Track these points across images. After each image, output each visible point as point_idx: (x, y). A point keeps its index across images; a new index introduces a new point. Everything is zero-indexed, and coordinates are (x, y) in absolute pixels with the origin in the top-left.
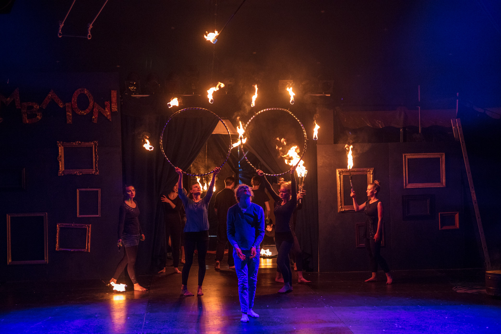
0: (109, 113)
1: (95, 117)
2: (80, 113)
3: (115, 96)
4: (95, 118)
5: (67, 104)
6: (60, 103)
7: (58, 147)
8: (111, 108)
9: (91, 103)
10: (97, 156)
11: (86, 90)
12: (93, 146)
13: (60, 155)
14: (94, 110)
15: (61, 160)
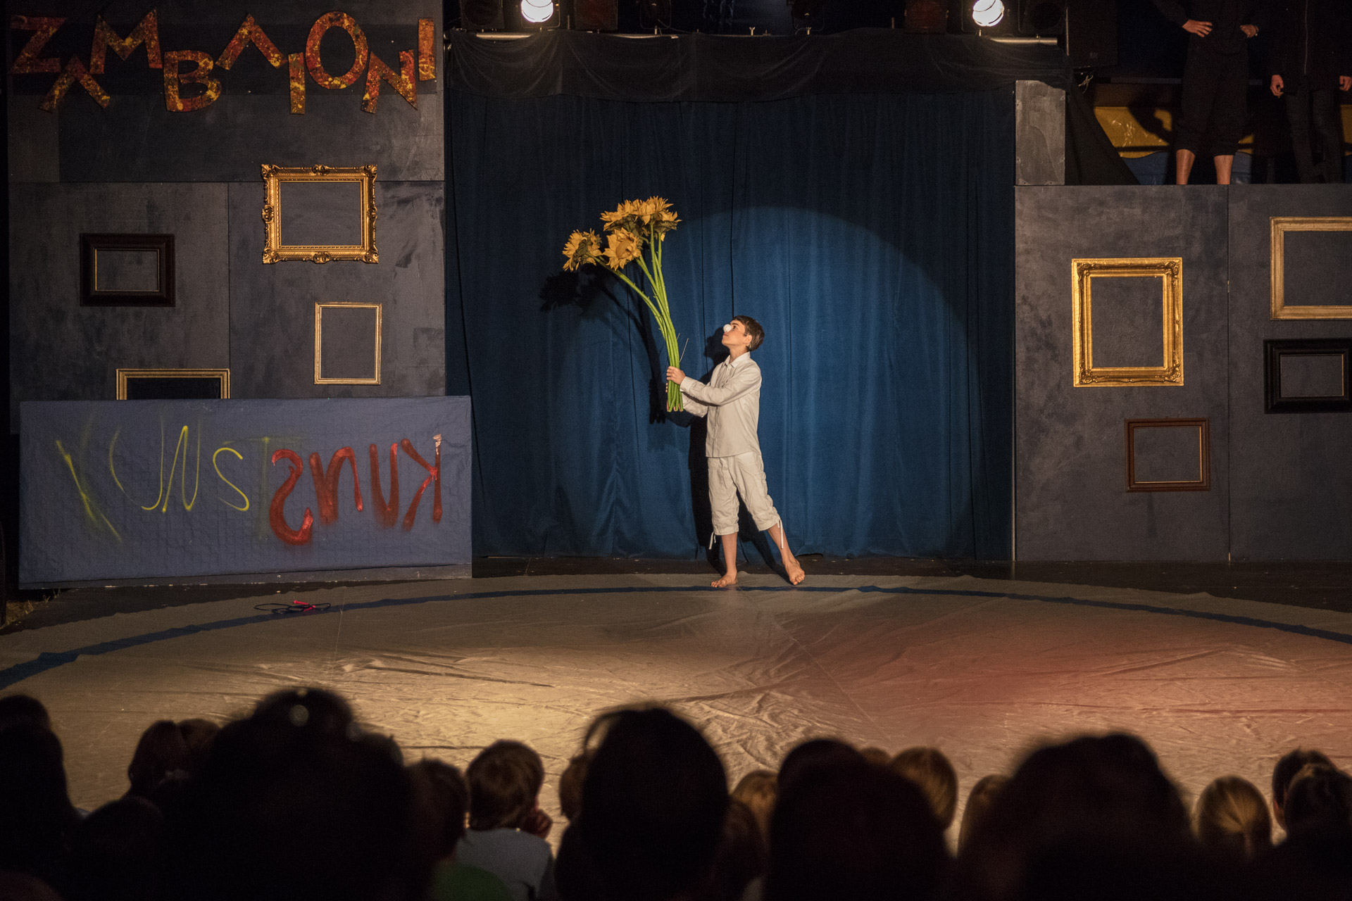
0: (413, 86)
1: (370, 94)
2: (330, 85)
3: (429, 36)
4: (373, 99)
5: (292, 58)
6: (272, 55)
7: (265, 182)
8: (418, 71)
9: (361, 56)
10: (374, 209)
11: (348, 18)
12: (362, 181)
13: (270, 204)
14: (369, 74)
15: (271, 219)
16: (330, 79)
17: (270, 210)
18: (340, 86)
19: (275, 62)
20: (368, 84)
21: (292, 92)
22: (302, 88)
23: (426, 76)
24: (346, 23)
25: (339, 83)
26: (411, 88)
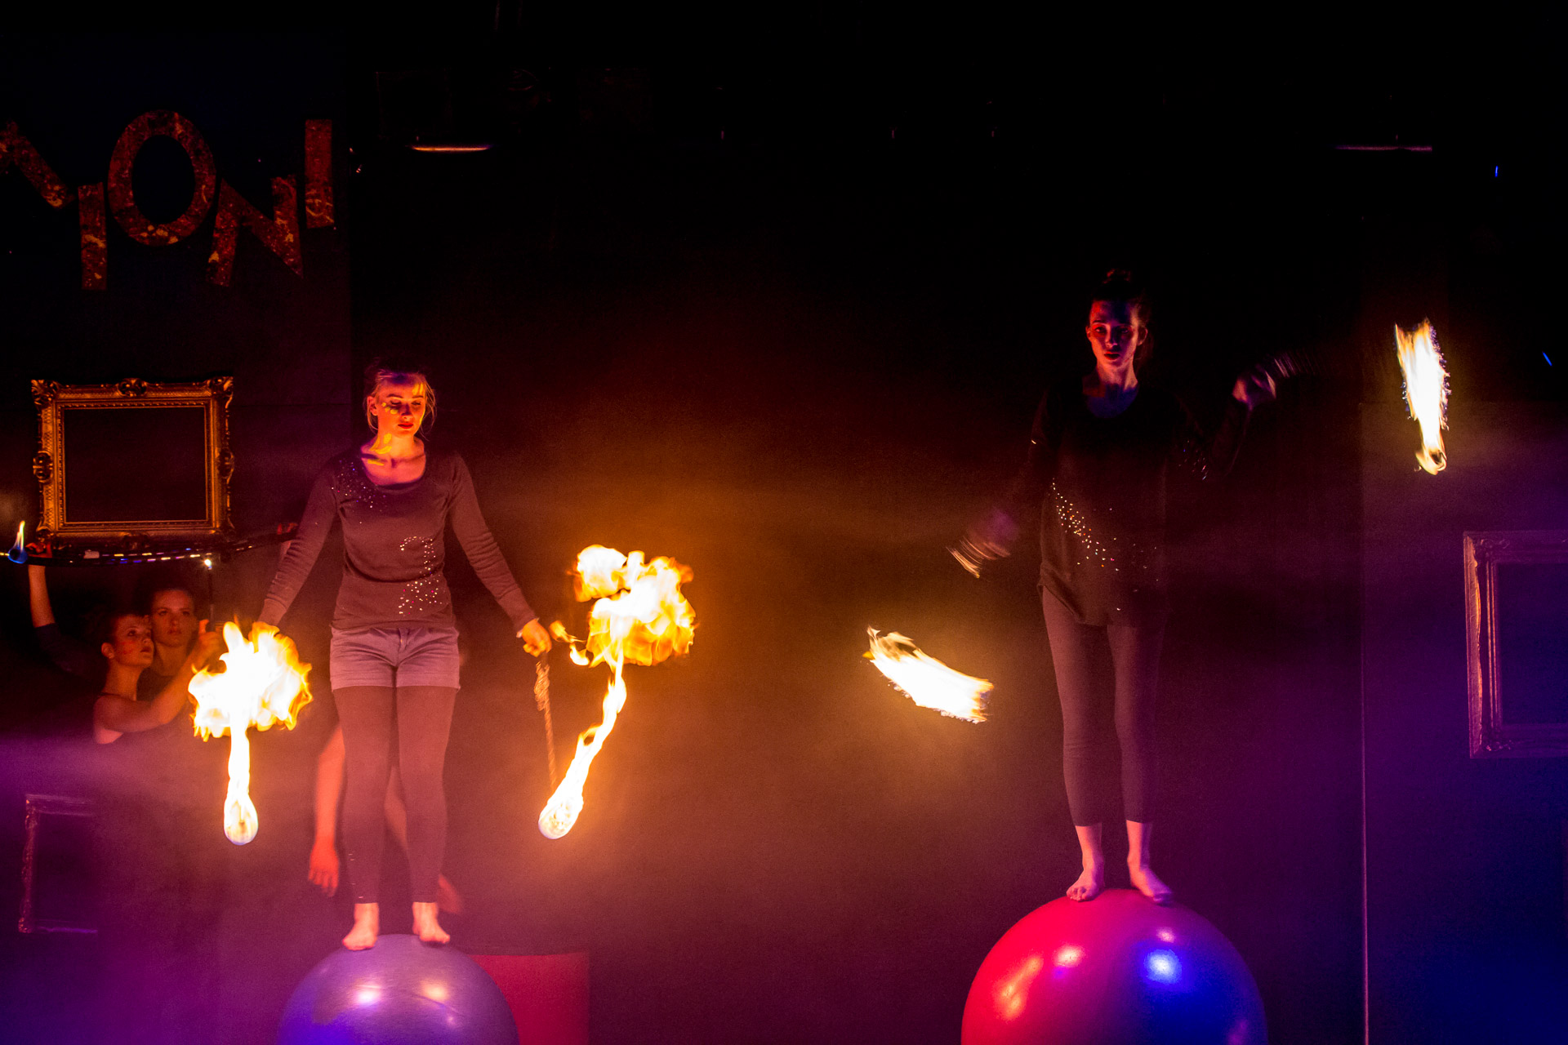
0: (294, 238)
1: (219, 256)
2: (148, 237)
3: (322, 149)
4: (223, 260)
5: (86, 190)
6: (49, 188)
7: (39, 410)
8: (305, 210)
9: (204, 187)
10: (230, 457)
11: (181, 124)
12: (207, 406)
13: (46, 449)
14: (219, 219)
15: (48, 476)
16: (151, 228)
17: (47, 459)
18: (168, 239)
19: (54, 199)
20: (216, 235)
21: (84, 252)
22: (101, 245)
23: (322, 219)
24: (179, 129)
25: (166, 234)
26: (292, 241)
